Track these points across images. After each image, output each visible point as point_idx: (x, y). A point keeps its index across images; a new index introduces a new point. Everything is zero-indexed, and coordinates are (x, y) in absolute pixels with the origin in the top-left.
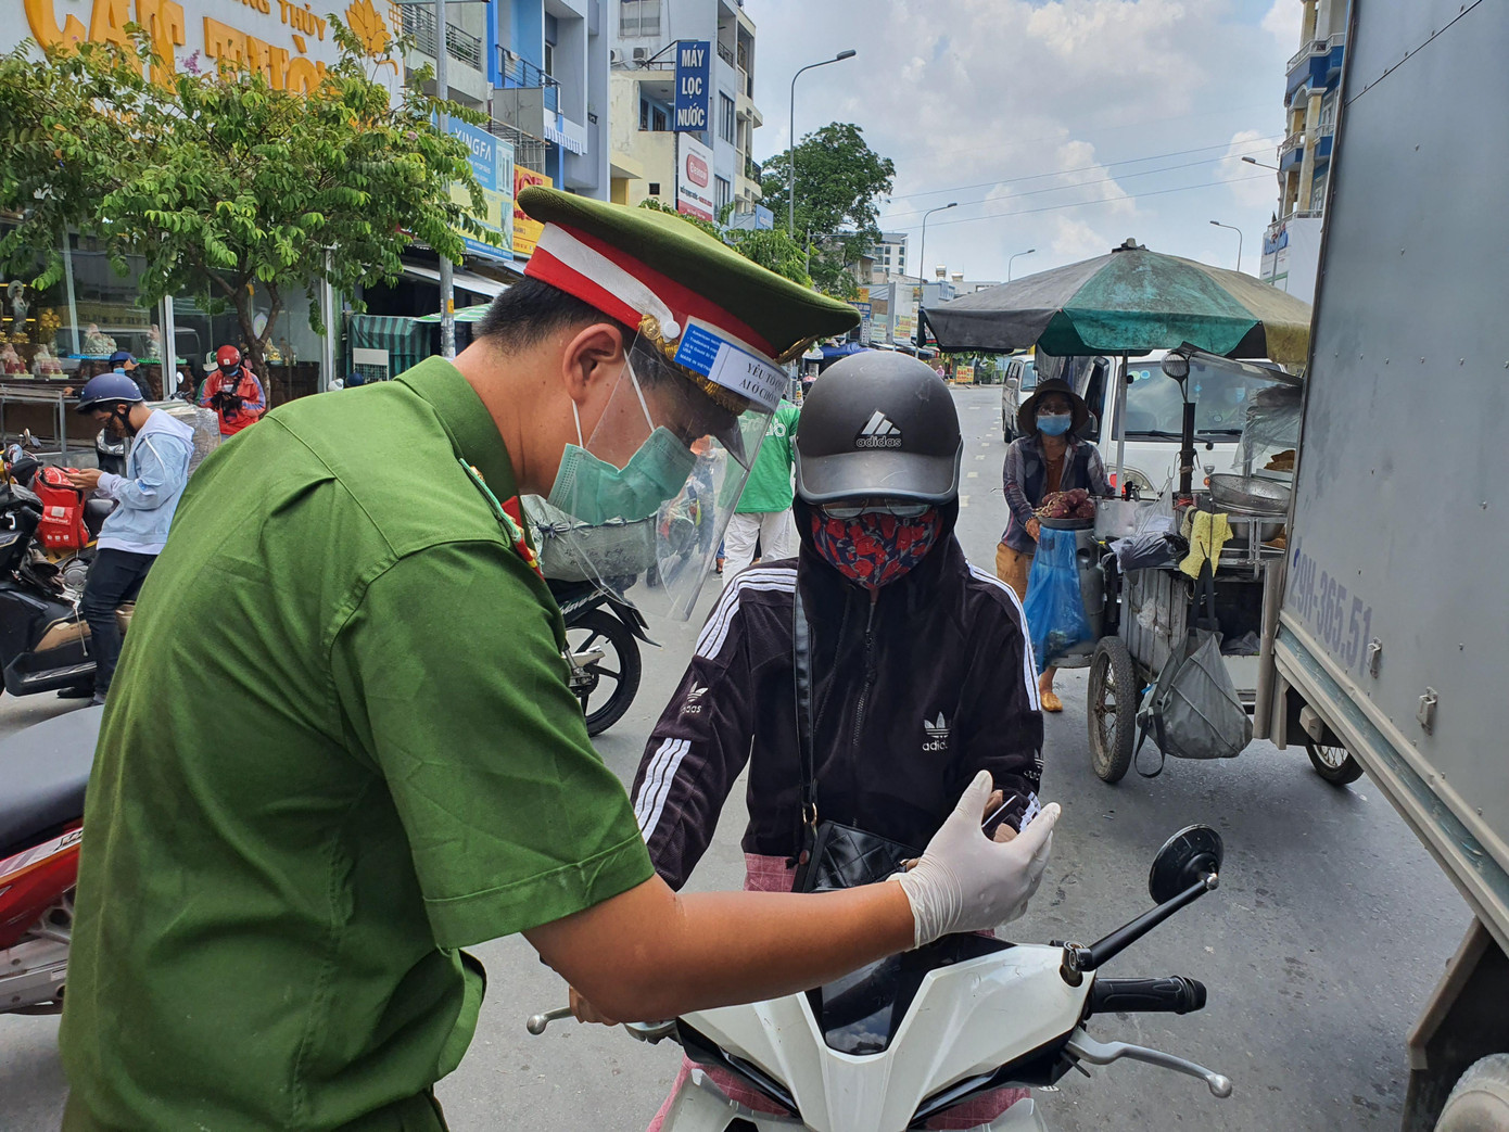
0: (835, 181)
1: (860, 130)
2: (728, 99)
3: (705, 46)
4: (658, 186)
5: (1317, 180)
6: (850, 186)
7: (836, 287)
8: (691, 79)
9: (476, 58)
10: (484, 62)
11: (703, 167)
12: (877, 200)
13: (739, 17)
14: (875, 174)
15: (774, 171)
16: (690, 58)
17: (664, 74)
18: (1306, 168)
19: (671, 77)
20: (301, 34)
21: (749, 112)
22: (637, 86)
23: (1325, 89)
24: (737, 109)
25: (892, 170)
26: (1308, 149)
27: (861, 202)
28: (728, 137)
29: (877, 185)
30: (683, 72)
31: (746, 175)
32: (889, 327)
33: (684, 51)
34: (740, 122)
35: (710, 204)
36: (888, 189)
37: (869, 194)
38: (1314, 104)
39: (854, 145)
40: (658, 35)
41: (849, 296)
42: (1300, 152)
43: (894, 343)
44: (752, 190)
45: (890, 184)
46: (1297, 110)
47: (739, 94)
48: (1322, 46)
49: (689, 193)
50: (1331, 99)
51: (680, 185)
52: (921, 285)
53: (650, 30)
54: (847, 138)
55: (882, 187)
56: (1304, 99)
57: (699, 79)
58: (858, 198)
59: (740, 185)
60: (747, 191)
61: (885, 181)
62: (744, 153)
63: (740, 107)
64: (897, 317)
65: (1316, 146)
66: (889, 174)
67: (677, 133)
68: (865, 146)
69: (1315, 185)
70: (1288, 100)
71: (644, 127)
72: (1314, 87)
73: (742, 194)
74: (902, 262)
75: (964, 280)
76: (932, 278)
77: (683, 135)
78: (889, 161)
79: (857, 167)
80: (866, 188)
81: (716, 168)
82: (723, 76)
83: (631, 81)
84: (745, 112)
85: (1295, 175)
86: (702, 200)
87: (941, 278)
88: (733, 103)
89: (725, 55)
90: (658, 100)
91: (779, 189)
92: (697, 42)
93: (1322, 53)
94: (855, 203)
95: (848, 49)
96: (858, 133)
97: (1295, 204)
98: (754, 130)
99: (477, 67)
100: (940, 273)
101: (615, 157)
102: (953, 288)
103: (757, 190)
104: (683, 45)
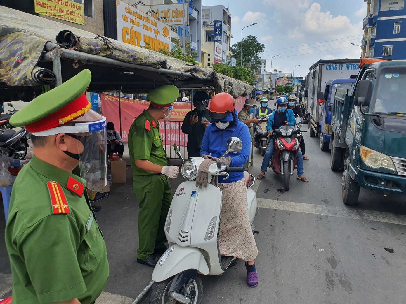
0: (250, 50)
1: (256, 37)
2: (225, 33)
3: (221, 22)
4: (210, 54)
5: (371, 48)
6: (253, 51)
7: (250, 76)
8: (218, 29)
9: (176, 31)
10: (178, 31)
11: (220, 49)
12: (260, 55)
13: (228, 13)
14: (259, 48)
15: (235, 48)
16: (217, 25)
17: (211, 28)
18: (368, 46)
19: (213, 29)
20: (156, 35)
21: (230, 35)
22: (205, 31)
23: (372, 26)
24: (227, 35)
25: (264, 47)
26: (368, 41)
27: (256, 55)
28: (225, 42)
29: (260, 51)
30: (216, 28)
31: (229, 50)
32: (263, 85)
33: (216, 23)
34: (228, 38)
35: (221, 58)
36: (263, 51)
37: (258, 53)
38: (369, 30)
39: (254, 41)
40: (209, 18)
41: (253, 78)
42: (366, 42)
43: (264, 89)
44: (230, 54)
45: (263, 50)
46: (365, 31)
47: (228, 31)
48: (371, 16)
49: (217, 56)
50: (374, 29)
51: (215, 54)
52: (271, 74)
53: (207, 17)
54: (253, 39)
55: (261, 51)
56: (367, 28)
57: (220, 29)
58: (255, 54)
59: (228, 53)
60: (229, 54)
61: (262, 50)
62: (229, 45)
63: (228, 34)
64: (265, 83)
65: (370, 40)
66: (263, 48)
67: (214, 42)
68: (257, 41)
69: (370, 50)
70: (363, 29)
71: (206, 41)
72: (369, 25)
73: (228, 55)
74: (265, 67)
75: (282, 72)
76: (273, 72)
77: (216, 42)
78: (263, 45)
79: (255, 46)
80: (257, 52)
81: (222, 49)
82: (225, 27)
83: (204, 30)
84: (229, 35)
85: (365, 47)
86: (219, 57)
87: (276, 72)
88: (226, 33)
89: (225, 23)
90: (209, 34)
91: (236, 52)
92: (219, 21)
93: (371, 17)
94: (255, 55)
95: (255, 23)
96: (256, 38)
97: (365, 54)
98: (231, 39)
99: (177, 33)
100: (276, 71)
101: (202, 49)
102: (279, 75)
103: (231, 53)
104: (216, 22)
